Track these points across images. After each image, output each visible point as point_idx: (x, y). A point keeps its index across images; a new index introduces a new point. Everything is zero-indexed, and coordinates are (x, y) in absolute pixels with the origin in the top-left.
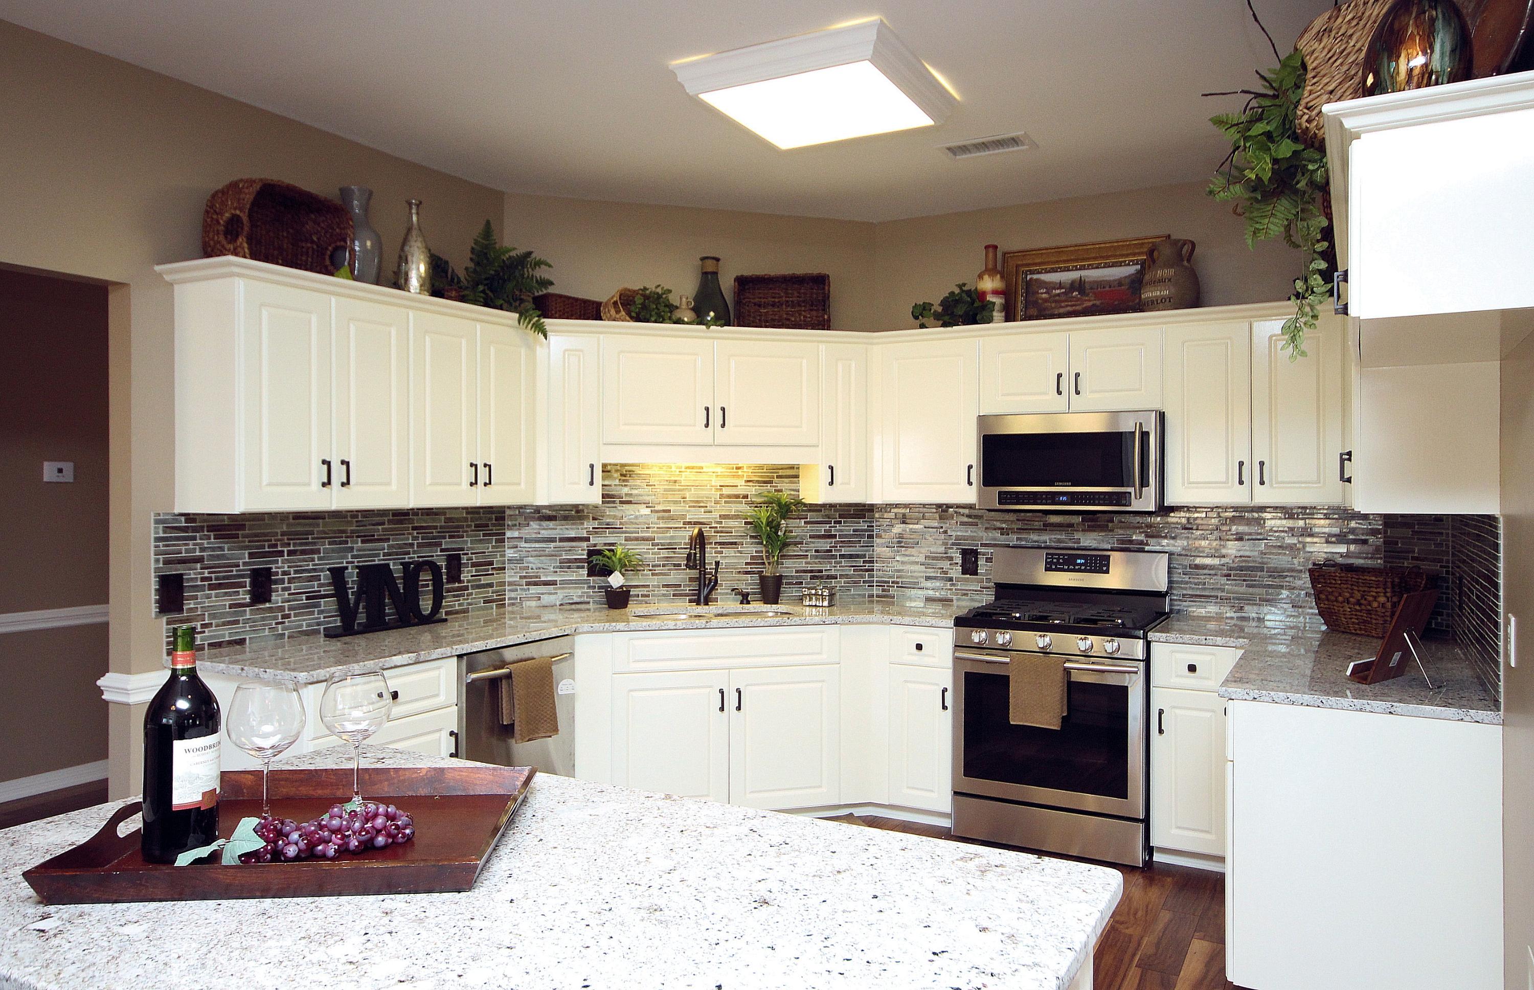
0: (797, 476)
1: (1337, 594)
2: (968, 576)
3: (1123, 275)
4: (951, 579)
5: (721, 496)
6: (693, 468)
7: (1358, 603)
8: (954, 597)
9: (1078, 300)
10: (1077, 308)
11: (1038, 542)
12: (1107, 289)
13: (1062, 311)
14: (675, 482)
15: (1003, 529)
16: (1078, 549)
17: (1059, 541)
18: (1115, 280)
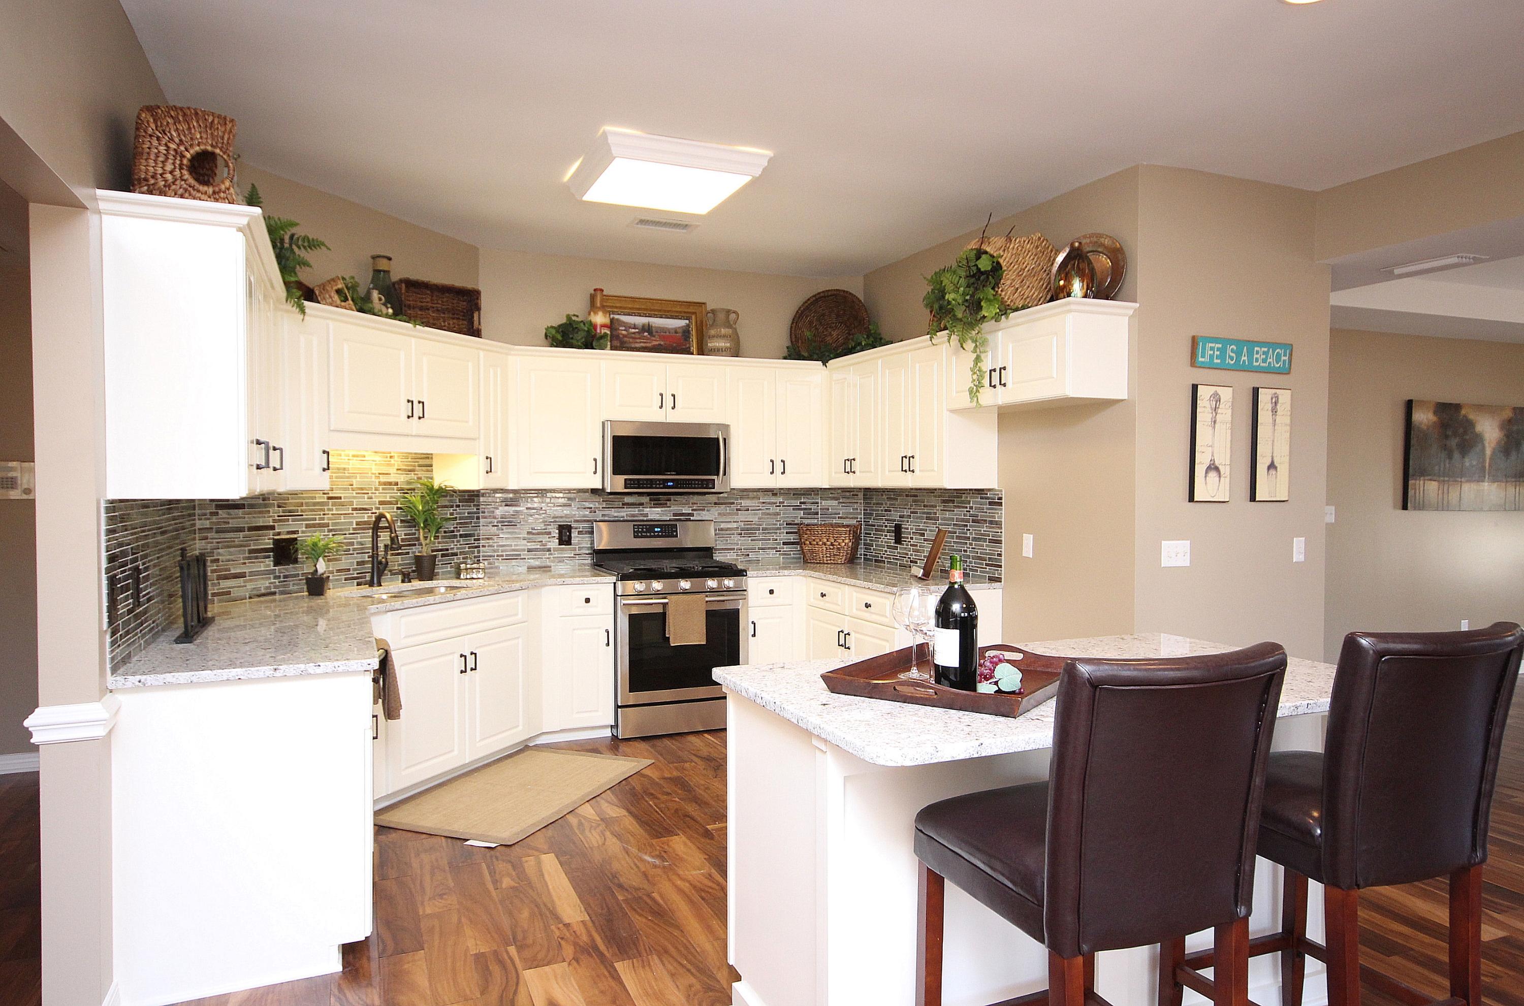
0: (431, 466)
1: (818, 540)
2: (564, 546)
3: (677, 326)
4: (549, 550)
5: (380, 483)
6: (357, 456)
7: (832, 544)
8: (552, 564)
9: (648, 339)
10: (648, 345)
11: (617, 517)
12: (668, 334)
13: (637, 345)
14: (344, 469)
15: (591, 508)
16: (646, 521)
17: (633, 516)
18: (672, 329)
